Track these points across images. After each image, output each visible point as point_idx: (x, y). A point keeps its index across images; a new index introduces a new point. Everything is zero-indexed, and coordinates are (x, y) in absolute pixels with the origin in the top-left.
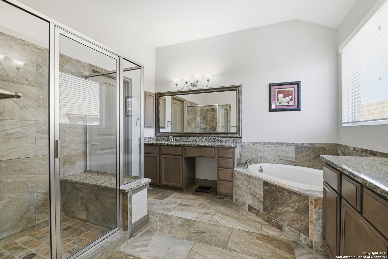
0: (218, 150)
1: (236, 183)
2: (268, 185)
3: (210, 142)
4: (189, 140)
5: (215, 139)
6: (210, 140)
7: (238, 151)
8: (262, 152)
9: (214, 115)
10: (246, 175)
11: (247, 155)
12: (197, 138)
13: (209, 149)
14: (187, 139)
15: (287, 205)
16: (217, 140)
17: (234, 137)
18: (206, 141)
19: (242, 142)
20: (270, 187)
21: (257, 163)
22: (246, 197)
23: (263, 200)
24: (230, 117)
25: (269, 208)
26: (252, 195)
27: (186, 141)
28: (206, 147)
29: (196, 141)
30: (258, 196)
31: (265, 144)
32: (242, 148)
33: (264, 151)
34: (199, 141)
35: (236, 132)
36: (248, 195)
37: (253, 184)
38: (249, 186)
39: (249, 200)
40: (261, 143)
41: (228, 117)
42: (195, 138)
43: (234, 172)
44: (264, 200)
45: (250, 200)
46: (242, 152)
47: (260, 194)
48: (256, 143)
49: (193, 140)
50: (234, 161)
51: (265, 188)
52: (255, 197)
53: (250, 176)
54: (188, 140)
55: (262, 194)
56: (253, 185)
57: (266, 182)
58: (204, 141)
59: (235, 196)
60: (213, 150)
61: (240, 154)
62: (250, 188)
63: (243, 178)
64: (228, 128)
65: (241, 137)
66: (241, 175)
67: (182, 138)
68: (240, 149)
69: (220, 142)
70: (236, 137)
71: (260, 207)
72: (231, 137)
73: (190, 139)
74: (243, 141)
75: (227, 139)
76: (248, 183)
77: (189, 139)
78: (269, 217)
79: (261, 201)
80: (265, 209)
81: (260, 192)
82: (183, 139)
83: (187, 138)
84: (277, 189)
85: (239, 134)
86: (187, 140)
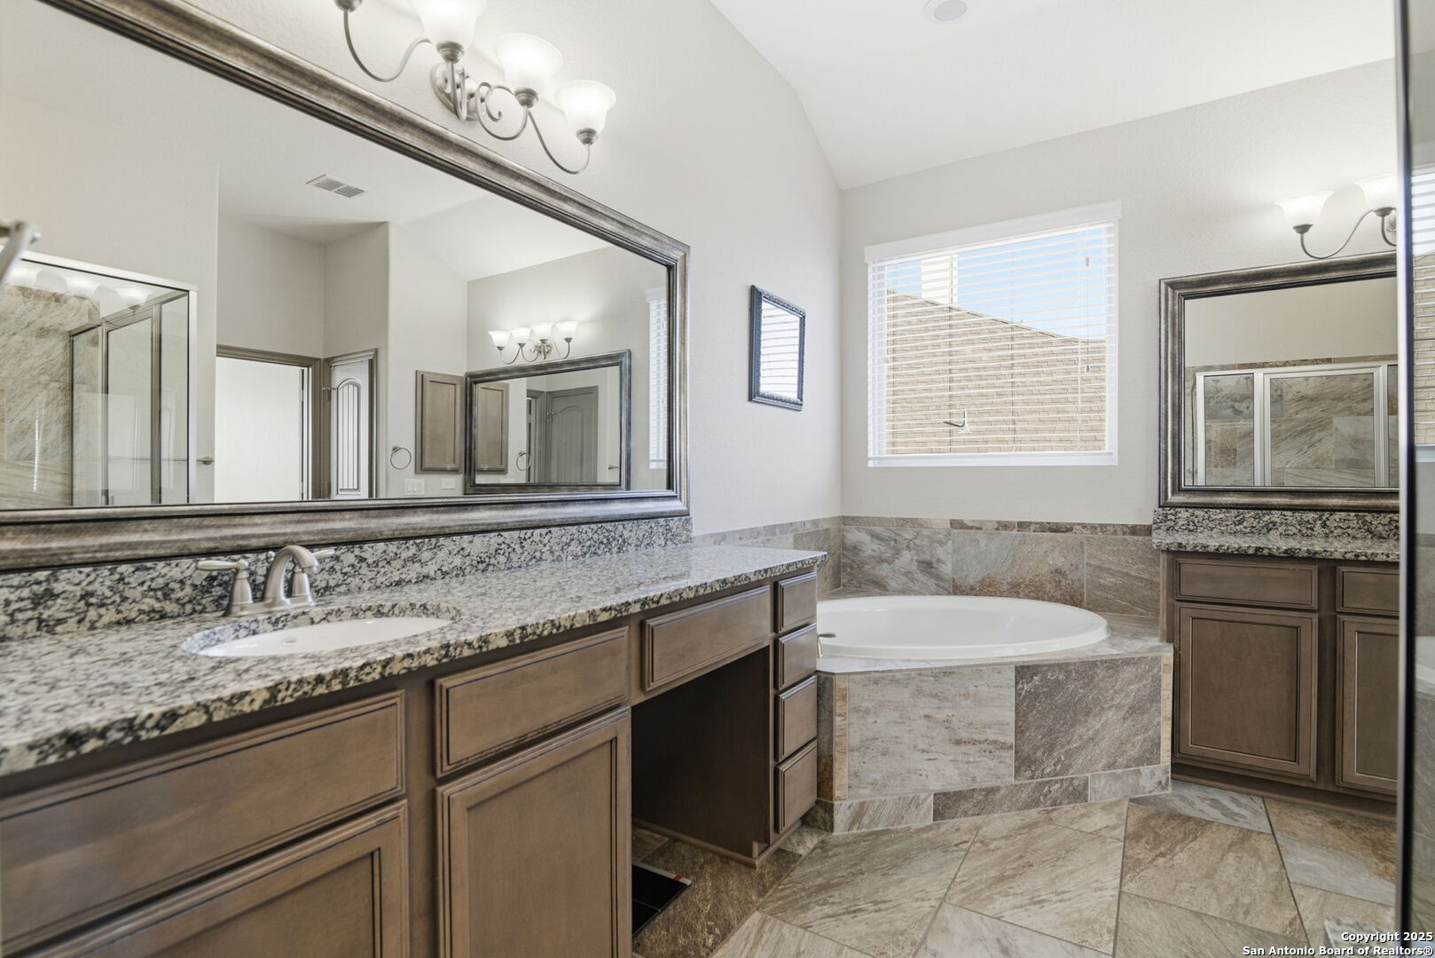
1: (858, 731)
2: (1036, 674)
3: (570, 558)
4: (431, 569)
5: (595, 536)
6: (568, 544)
10: (922, 672)
12: (493, 539)
14: (413, 559)
15: (1103, 709)
16: (602, 543)
18: (547, 555)
20: (1044, 678)
22: (925, 767)
23: (1011, 739)
25: (1039, 754)
26: (959, 741)
27: (398, 583)
29: (481, 566)
30: (993, 731)
34: (502, 559)
36: (935, 756)
37: (966, 696)
38: (941, 714)
39: (942, 775)
42: (478, 545)
43: (844, 684)
44: (1019, 736)
45: (948, 769)
47: (996, 724)
49: (458, 561)
51: (1022, 689)
52: (975, 742)
53: (945, 673)
54: (423, 564)
55: (1008, 715)
56: (964, 703)
57: (1028, 667)
58: (538, 554)
59: (848, 802)
62: (946, 722)
63: (905, 694)
67: (362, 560)
69: (615, 550)
71: (998, 770)
73: (441, 554)
77: (426, 555)
78: (1039, 787)
79: (1001, 746)
80: (1023, 764)
81: (1001, 713)
82: (376, 563)
83: (410, 553)
84: (1068, 674)
86: (413, 571)
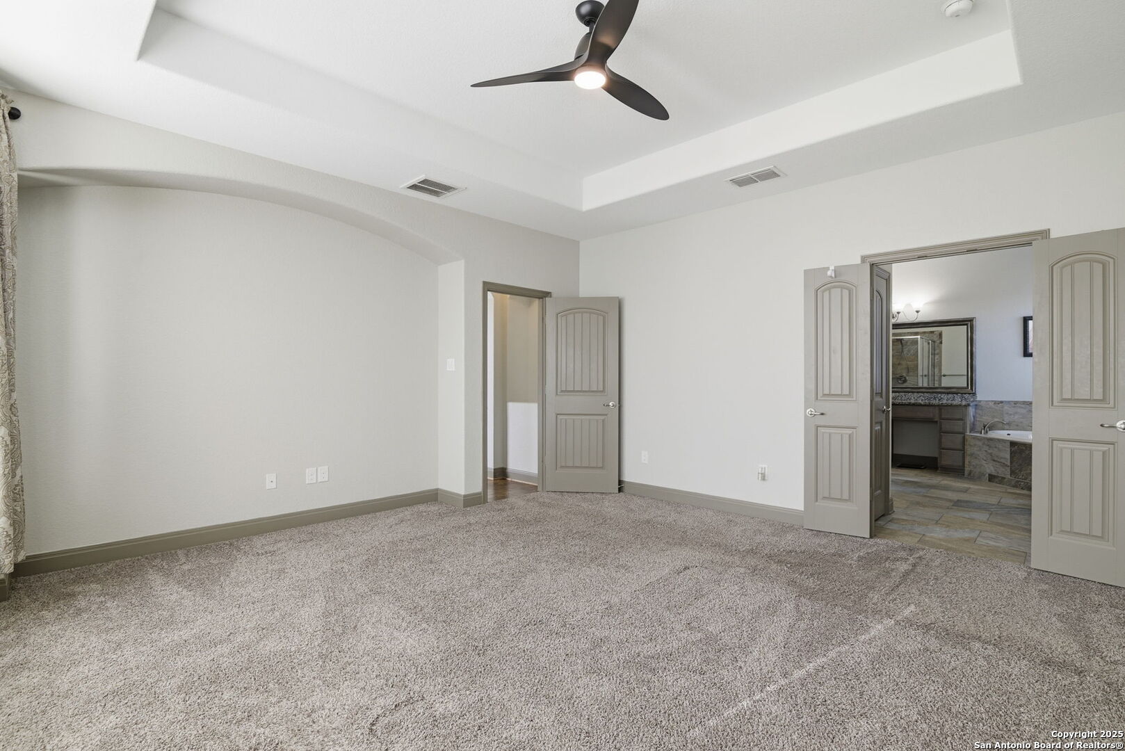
0: (940, 410)
1: (969, 450)
2: (1016, 445)
7: (971, 411)
8: (1011, 415)
9: (902, 351)
10: (985, 438)
11: (987, 419)
13: (926, 408)
17: (962, 394)
19: (976, 401)
20: (1018, 447)
21: (1004, 430)
22: (986, 466)
23: (1009, 464)
24: (941, 357)
25: (1017, 471)
26: (994, 461)
28: (920, 405)
30: (1002, 460)
31: (1016, 403)
32: (976, 409)
33: (1016, 413)
35: (966, 385)
36: (988, 463)
37: (997, 448)
38: (990, 451)
39: (990, 469)
40: (1009, 402)
41: (937, 357)
43: (966, 437)
44: (1011, 462)
45: (992, 468)
46: (977, 415)
47: (1005, 458)
48: (1002, 402)
50: (965, 424)
51: (1012, 449)
52: (999, 462)
53: (990, 439)
55: (1008, 456)
56: (996, 450)
57: (1013, 442)
59: (967, 469)
60: (931, 409)
61: (974, 417)
62: (991, 454)
63: (980, 443)
64: (936, 378)
65: (974, 394)
66: (978, 439)
68: (974, 410)
70: (965, 394)
71: (1005, 472)
72: (957, 394)
74: (978, 399)
75: (950, 395)
76: (988, 447)
78: (1018, 482)
79: (1006, 465)
80: (1012, 472)
81: (1006, 455)
85: (972, 389)
